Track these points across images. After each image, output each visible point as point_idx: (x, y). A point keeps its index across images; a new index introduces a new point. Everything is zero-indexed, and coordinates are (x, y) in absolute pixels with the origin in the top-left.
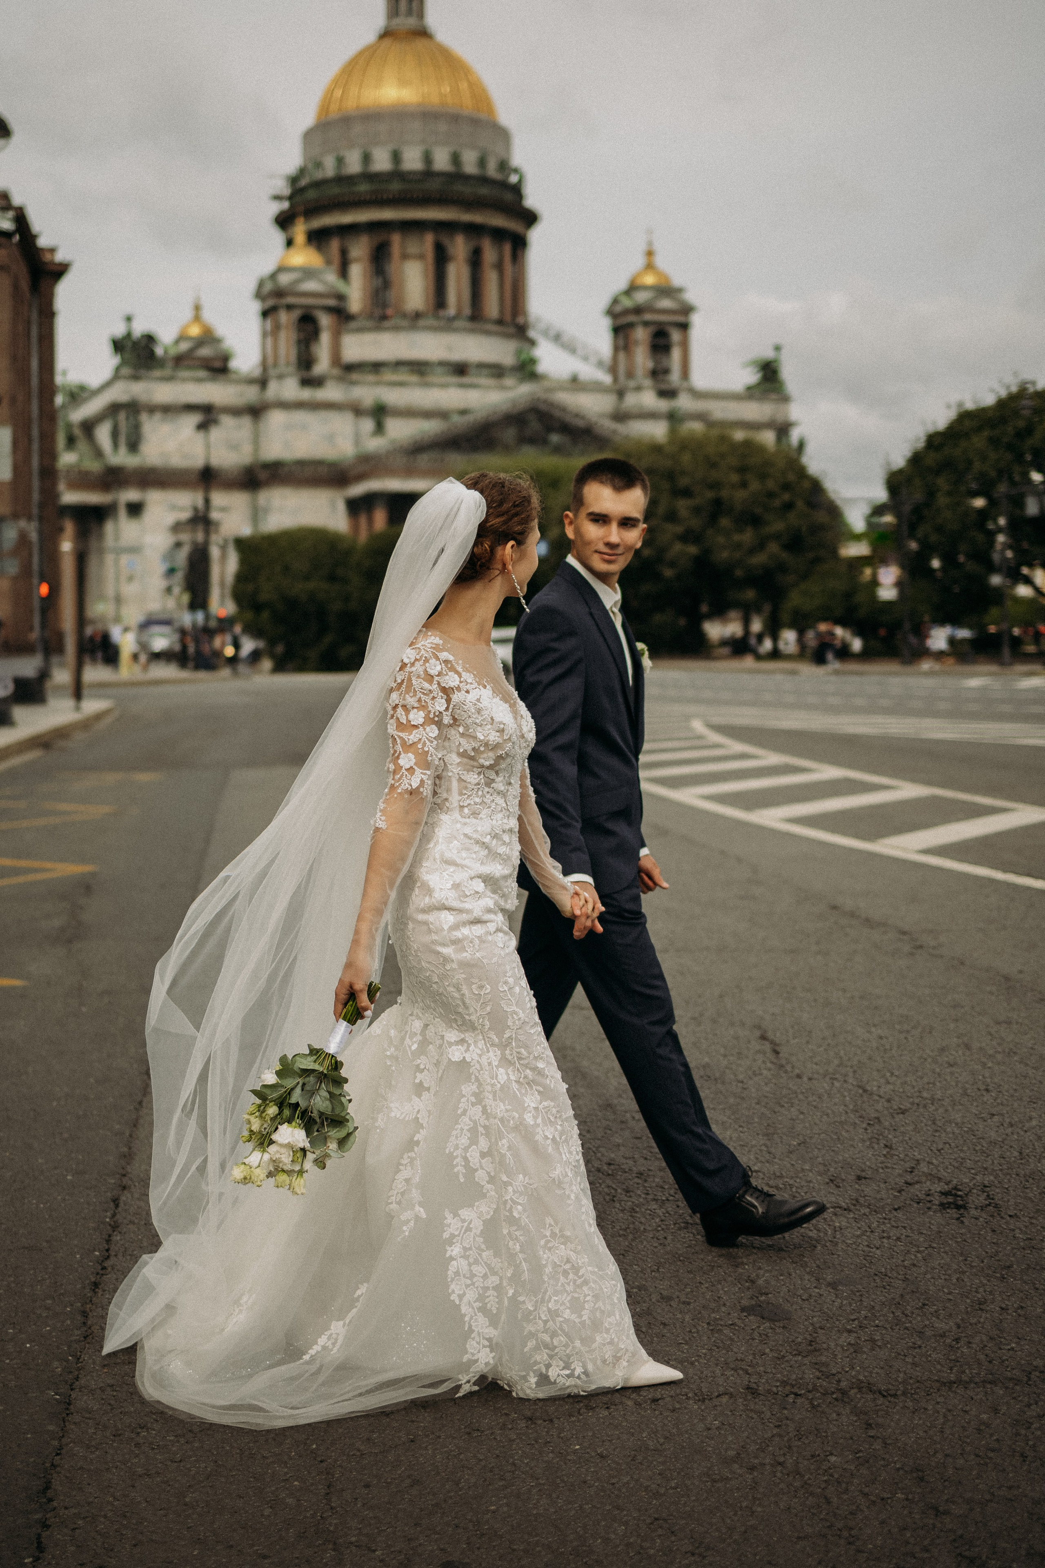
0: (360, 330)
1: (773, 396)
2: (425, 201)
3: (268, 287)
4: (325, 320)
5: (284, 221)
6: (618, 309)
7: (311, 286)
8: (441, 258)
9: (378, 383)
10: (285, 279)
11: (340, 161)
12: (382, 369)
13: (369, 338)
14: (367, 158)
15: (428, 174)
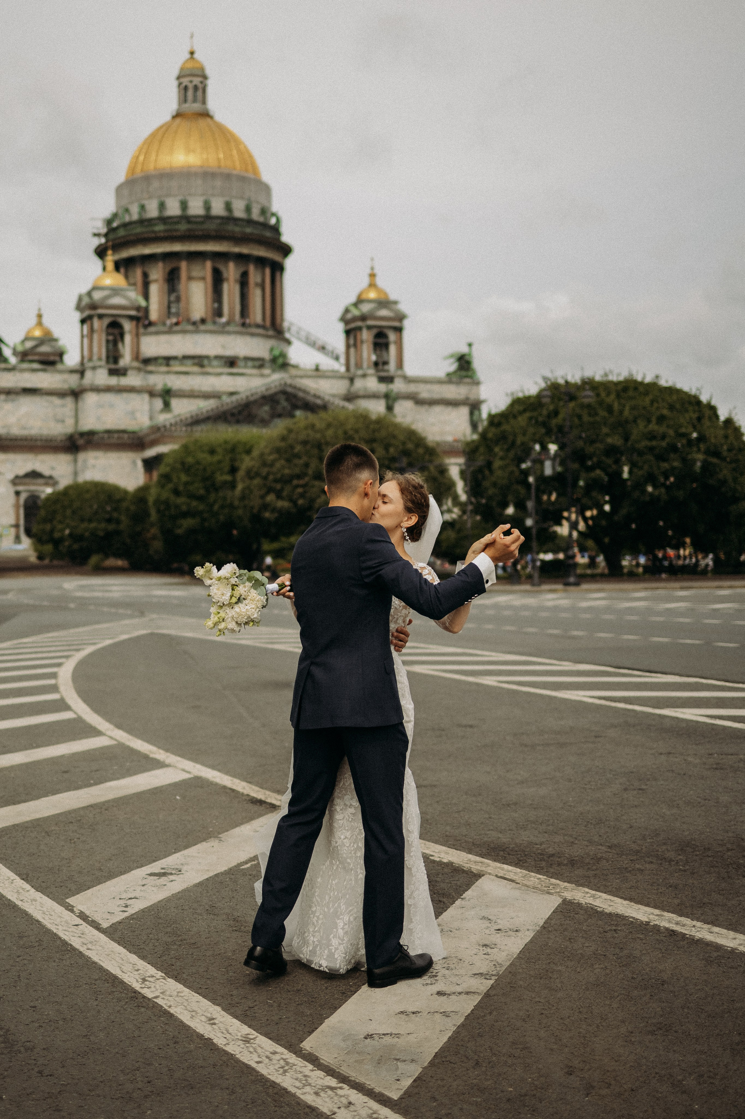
0: (157, 333)
1: (468, 380)
2: (205, 237)
3: (86, 300)
4: (127, 326)
5: (101, 252)
6: (349, 316)
7: (117, 301)
8: (218, 279)
9: (168, 373)
10: (97, 296)
11: (143, 207)
12: (172, 362)
13: (163, 338)
14: (162, 206)
15: (208, 217)
